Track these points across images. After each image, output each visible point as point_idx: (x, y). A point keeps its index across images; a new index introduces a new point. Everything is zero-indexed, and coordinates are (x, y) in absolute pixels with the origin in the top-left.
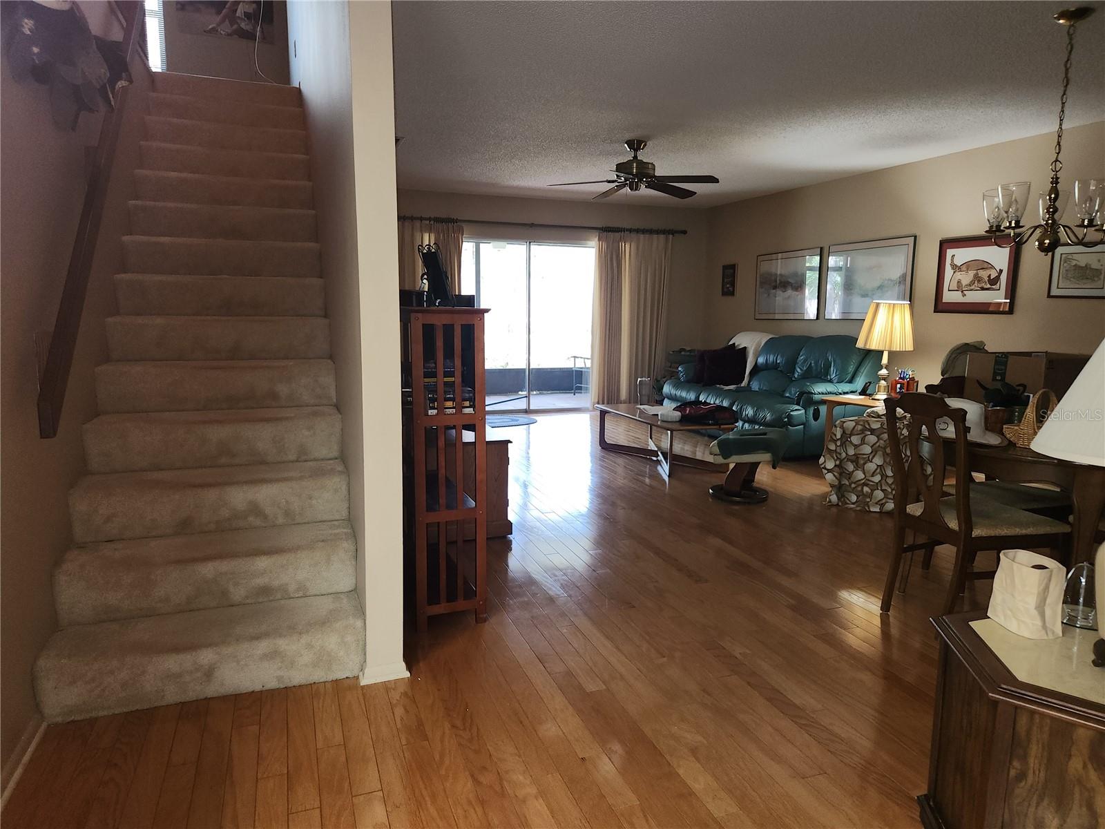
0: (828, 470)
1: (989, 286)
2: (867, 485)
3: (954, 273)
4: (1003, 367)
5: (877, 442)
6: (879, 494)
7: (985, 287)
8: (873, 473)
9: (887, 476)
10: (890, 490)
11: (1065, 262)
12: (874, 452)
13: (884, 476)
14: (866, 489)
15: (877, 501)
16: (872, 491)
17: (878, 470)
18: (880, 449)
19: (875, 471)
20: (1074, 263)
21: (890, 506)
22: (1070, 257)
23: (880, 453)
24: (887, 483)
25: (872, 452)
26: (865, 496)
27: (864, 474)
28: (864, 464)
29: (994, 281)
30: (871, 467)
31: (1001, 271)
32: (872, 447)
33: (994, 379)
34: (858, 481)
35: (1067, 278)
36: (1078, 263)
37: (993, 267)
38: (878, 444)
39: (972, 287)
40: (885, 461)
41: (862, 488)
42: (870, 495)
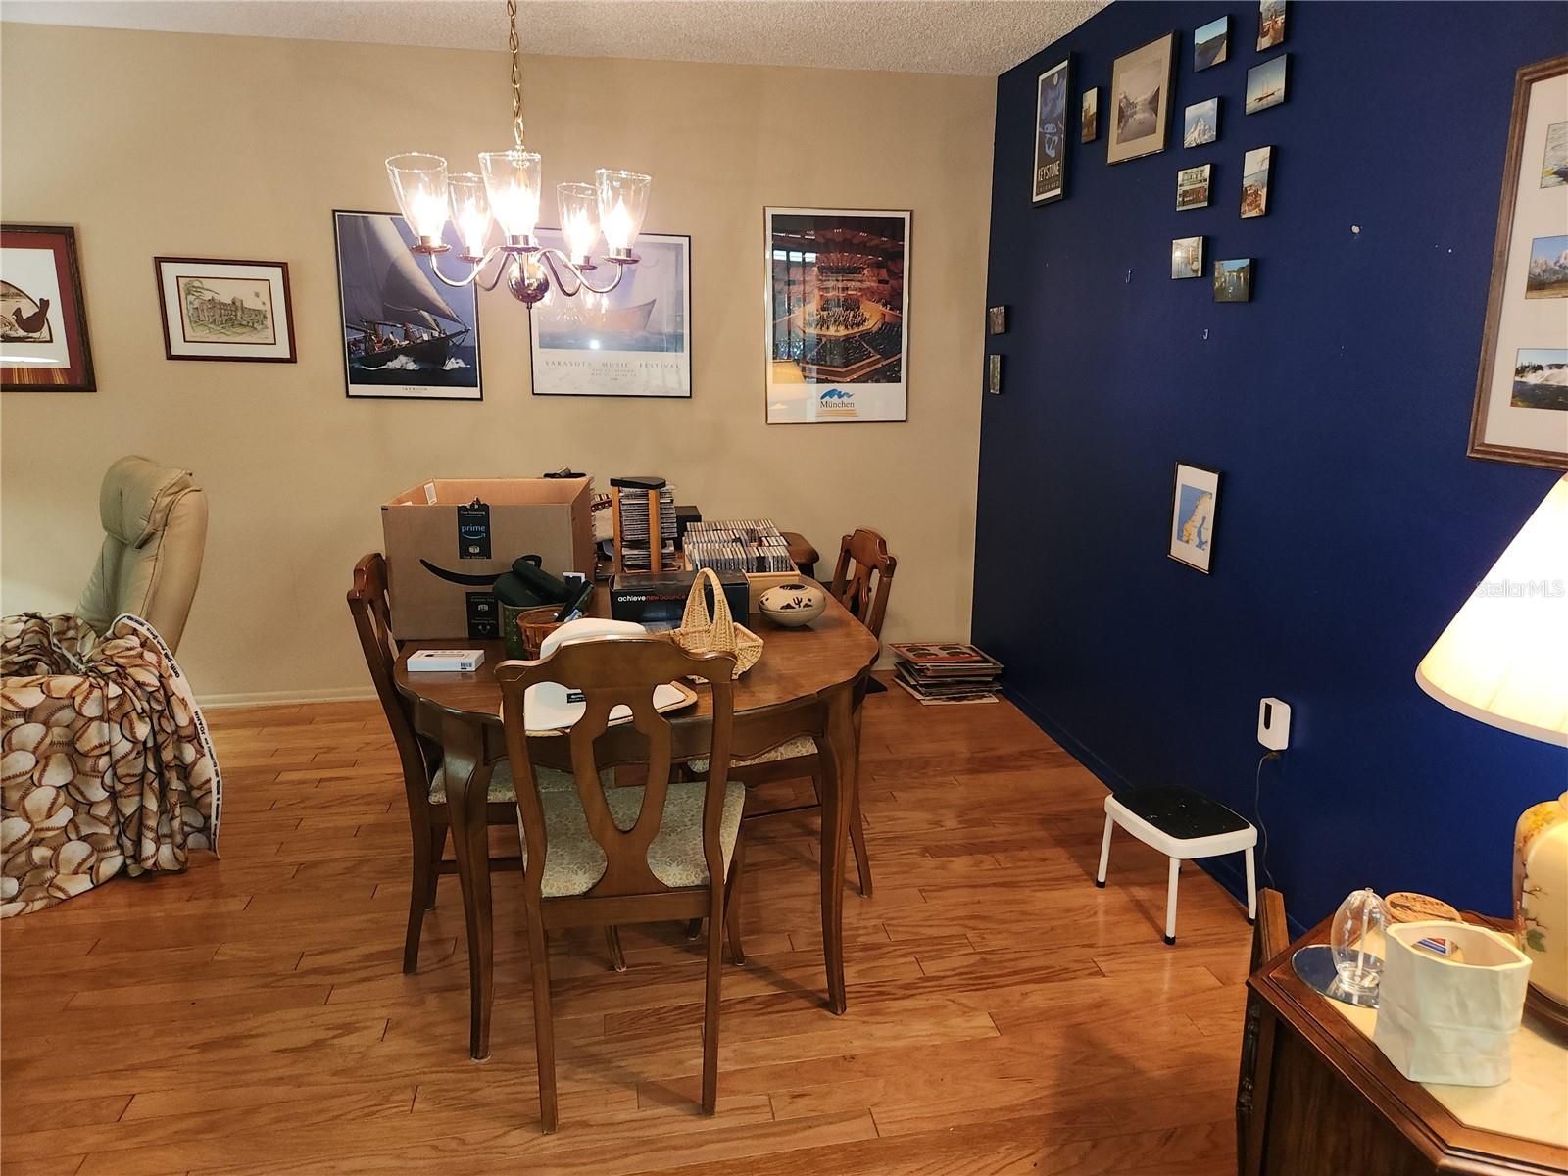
1: (21, 333)
2: (39, 842)
5: (46, 735)
6: (76, 851)
7: (13, 334)
8: (50, 808)
9: (91, 804)
10: (105, 830)
11: (189, 293)
12: (43, 760)
13: (81, 805)
14: (40, 853)
15: (73, 868)
16: (56, 849)
17: (61, 799)
18: (59, 748)
19: (53, 803)
20: (208, 296)
21: (110, 866)
22: (196, 284)
23: (58, 758)
24: (95, 818)
25: (37, 763)
26: (38, 868)
27: (28, 818)
28: (23, 797)
29: (33, 323)
30: (41, 798)
31: (45, 304)
32: (34, 752)
34: (13, 843)
35: (197, 322)
36: (216, 297)
38: (48, 741)
40: (77, 771)
41: (30, 855)
42: (53, 863)
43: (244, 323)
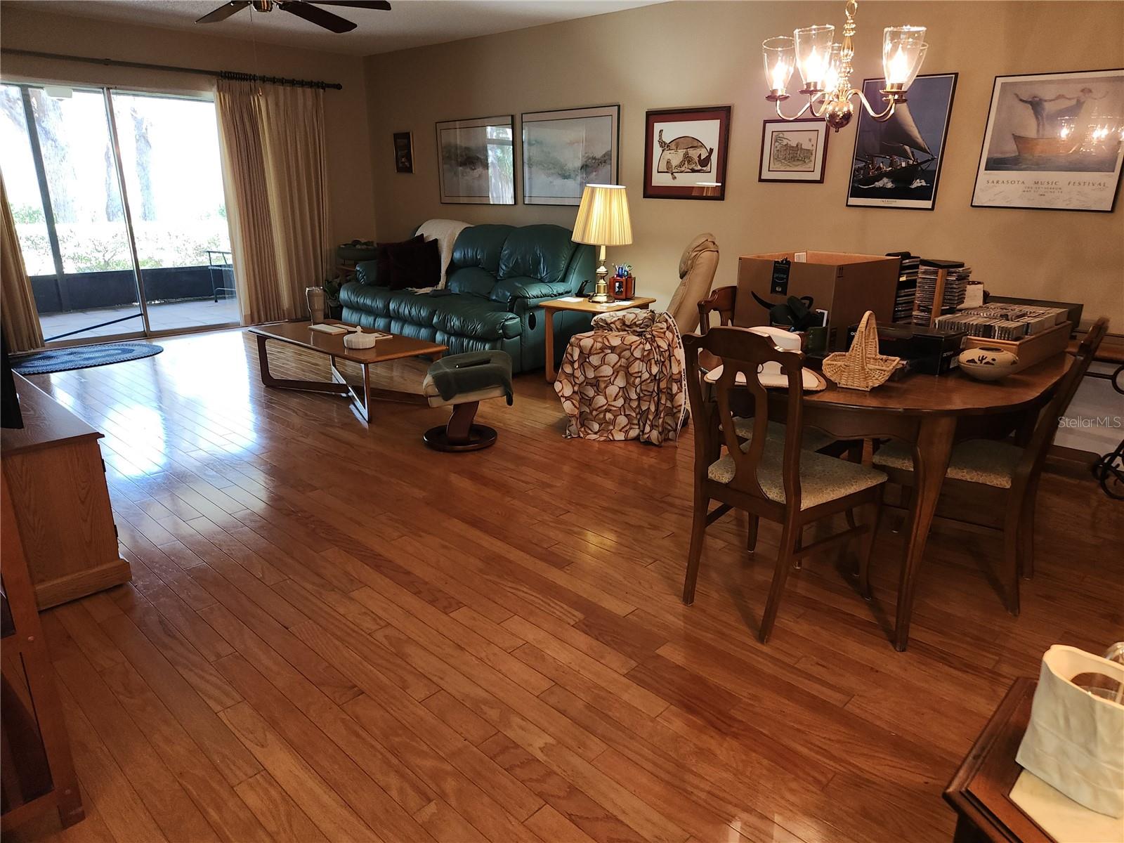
0: (566, 397)
1: (699, 168)
2: (609, 411)
3: (663, 151)
4: (785, 276)
5: (619, 361)
6: (622, 420)
7: (696, 169)
8: (616, 397)
9: (631, 399)
10: (634, 414)
11: (776, 141)
12: (616, 373)
13: (627, 399)
14: (609, 416)
15: (620, 428)
16: (615, 417)
17: (620, 394)
18: (623, 369)
19: (617, 395)
20: (785, 142)
21: (634, 433)
22: (781, 135)
23: (622, 373)
24: (631, 406)
25: (613, 373)
26: (608, 423)
27: (606, 398)
28: (606, 387)
29: (705, 162)
30: (612, 390)
31: (711, 150)
32: (612, 368)
33: (773, 290)
34: (599, 407)
35: (777, 159)
36: (789, 143)
37: (703, 146)
38: (619, 364)
39: (683, 169)
40: (628, 382)
41: (605, 415)
42: (613, 422)
43: (800, 158)
